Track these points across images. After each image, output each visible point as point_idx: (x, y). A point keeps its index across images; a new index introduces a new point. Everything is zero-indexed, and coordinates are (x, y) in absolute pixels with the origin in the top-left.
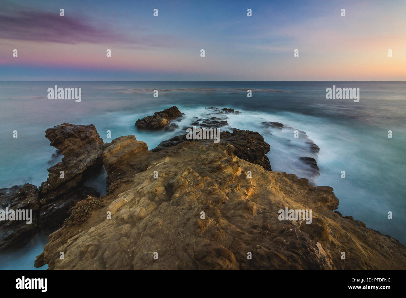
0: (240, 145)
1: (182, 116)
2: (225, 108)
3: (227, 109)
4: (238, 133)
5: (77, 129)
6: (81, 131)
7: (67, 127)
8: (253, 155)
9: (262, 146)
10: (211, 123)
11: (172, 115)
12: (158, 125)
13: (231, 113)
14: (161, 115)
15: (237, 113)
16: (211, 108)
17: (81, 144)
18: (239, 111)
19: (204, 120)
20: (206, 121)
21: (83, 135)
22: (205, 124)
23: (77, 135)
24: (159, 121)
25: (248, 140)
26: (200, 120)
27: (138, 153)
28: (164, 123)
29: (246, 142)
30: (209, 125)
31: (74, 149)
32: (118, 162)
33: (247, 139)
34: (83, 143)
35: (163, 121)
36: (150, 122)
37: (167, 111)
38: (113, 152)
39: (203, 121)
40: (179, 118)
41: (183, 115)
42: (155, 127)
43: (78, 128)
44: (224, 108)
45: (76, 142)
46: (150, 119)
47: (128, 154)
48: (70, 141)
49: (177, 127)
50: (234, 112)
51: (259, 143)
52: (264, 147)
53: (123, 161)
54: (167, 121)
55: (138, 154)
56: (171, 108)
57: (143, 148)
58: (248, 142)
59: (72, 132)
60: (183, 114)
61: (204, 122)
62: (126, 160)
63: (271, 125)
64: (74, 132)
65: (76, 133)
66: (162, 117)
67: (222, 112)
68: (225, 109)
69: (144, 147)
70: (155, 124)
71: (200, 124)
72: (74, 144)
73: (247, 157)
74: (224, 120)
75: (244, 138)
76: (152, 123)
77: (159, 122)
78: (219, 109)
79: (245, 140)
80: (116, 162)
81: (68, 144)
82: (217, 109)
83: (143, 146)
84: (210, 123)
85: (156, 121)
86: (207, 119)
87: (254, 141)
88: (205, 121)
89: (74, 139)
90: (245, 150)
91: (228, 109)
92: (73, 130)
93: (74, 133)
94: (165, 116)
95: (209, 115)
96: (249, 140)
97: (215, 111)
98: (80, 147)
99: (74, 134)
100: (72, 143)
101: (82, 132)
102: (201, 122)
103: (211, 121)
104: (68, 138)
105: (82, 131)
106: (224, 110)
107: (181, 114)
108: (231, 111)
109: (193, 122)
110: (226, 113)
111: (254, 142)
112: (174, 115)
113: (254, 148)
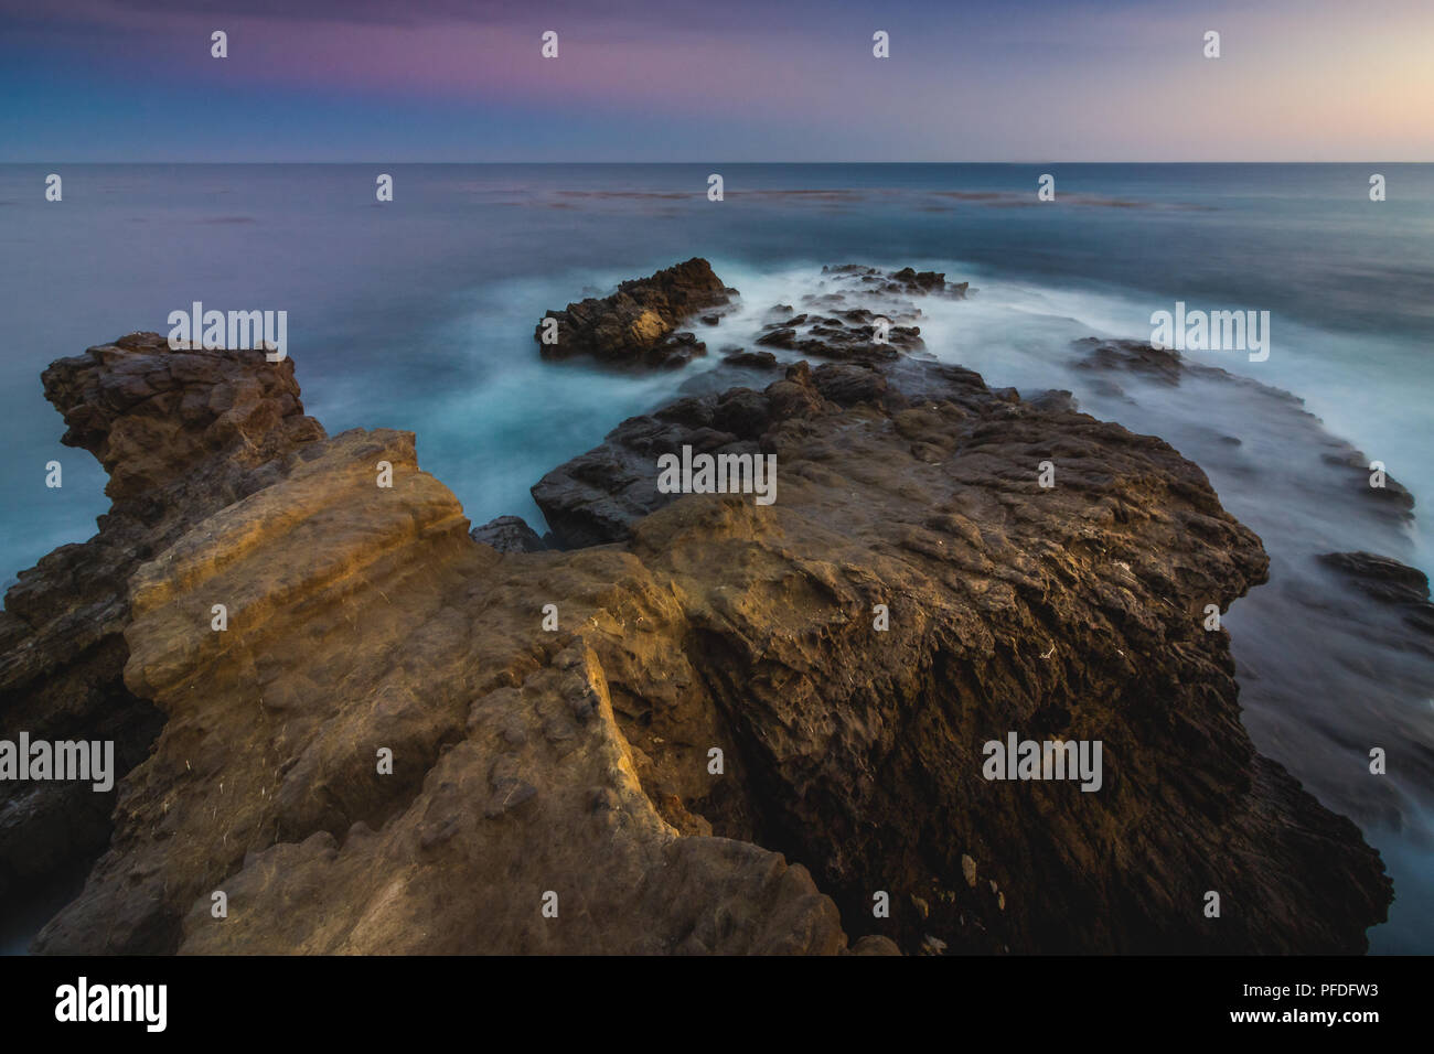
0: (1068, 542)
1: (725, 301)
2: (907, 269)
3: (917, 271)
4: (1019, 426)
5: (169, 370)
6: (189, 378)
7: (122, 357)
8: (1161, 625)
9: (1222, 555)
10: (848, 339)
11: (685, 294)
12: (619, 340)
13: (935, 291)
14: (640, 294)
15: (960, 291)
16: (848, 269)
17: (182, 449)
18: (966, 284)
19: (816, 319)
20: (829, 328)
21: (191, 402)
22: (819, 339)
23: (166, 400)
24: (628, 320)
25: (1116, 502)
26: (800, 320)
27: (359, 589)
28: (645, 330)
29: (1108, 515)
30: (836, 346)
31: (147, 475)
32: (190, 668)
33: (1112, 492)
34: (190, 444)
35: (640, 320)
36: (593, 324)
37: (664, 280)
38: (195, 573)
39: (810, 328)
40: (710, 312)
41: (732, 299)
42: (610, 347)
43: (172, 365)
44: (901, 270)
45: (158, 435)
46: (592, 309)
47: (276, 601)
48: (130, 434)
49: (701, 349)
50: (947, 287)
51: (1195, 527)
52: (1238, 563)
53: (230, 661)
54: (660, 323)
55: (353, 603)
56: (684, 264)
57: (421, 536)
58: (1121, 518)
59: (140, 387)
60: (733, 291)
61: (817, 331)
62: (256, 654)
63: (1125, 352)
64: (152, 385)
65: (160, 392)
66: (641, 303)
67: (892, 288)
68: (906, 276)
69: (429, 527)
70: (607, 336)
71: (797, 339)
72: (148, 449)
73: (1120, 638)
74: (905, 326)
75: (1083, 480)
76: (598, 331)
77: (626, 324)
78: (879, 273)
79: (1094, 496)
80: (173, 665)
81: (121, 445)
82: (872, 271)
83: (419, 524)
84: (842, 338)
85: (614, 323)
86: (830, 316)
87: (1155, 512)
88: (822, 326)
89: (150, 421)
90: (1102, 577)
91: (920, 274)
92: (147, 374)
93: (149, 391)
94: (653, 297)
95: (836, 298)
96: (1123, 497)
97: (867, 280)
98: (177, 464)
99: (150, 396)
100: (140, 444)
101: (193, 386)
102: (802, 332)
103: (848, 325)
104: (123, 413)
105: (191, 382)
106: (899, 276)
107: (722, 289)
108: (931, 282)
109: (769, 327)
110: (908, 292)
111: (1154, 518)
112: (692, 294)
113: (1165, 569)
